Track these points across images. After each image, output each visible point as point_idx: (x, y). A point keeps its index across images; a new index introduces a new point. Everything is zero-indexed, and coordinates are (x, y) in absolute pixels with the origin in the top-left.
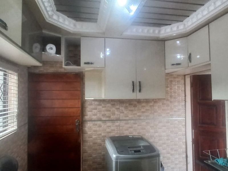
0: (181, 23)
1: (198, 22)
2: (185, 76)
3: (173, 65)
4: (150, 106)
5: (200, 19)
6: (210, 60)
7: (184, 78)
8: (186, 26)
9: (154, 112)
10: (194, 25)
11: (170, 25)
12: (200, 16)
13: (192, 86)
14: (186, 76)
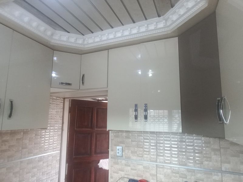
0: (81, 36)
1: (100, 43)
2: (64, 98)
3: (62, 83)
4: (17, 139)
5: (104, 41)
6: (107, 87)
7: (63, 101)
8: (86, 42)
9: (23, 148)
10: (95, 44)
11: (69, 33)
12: (104, 38)
13: (70, 112)
14: (66, 99)
